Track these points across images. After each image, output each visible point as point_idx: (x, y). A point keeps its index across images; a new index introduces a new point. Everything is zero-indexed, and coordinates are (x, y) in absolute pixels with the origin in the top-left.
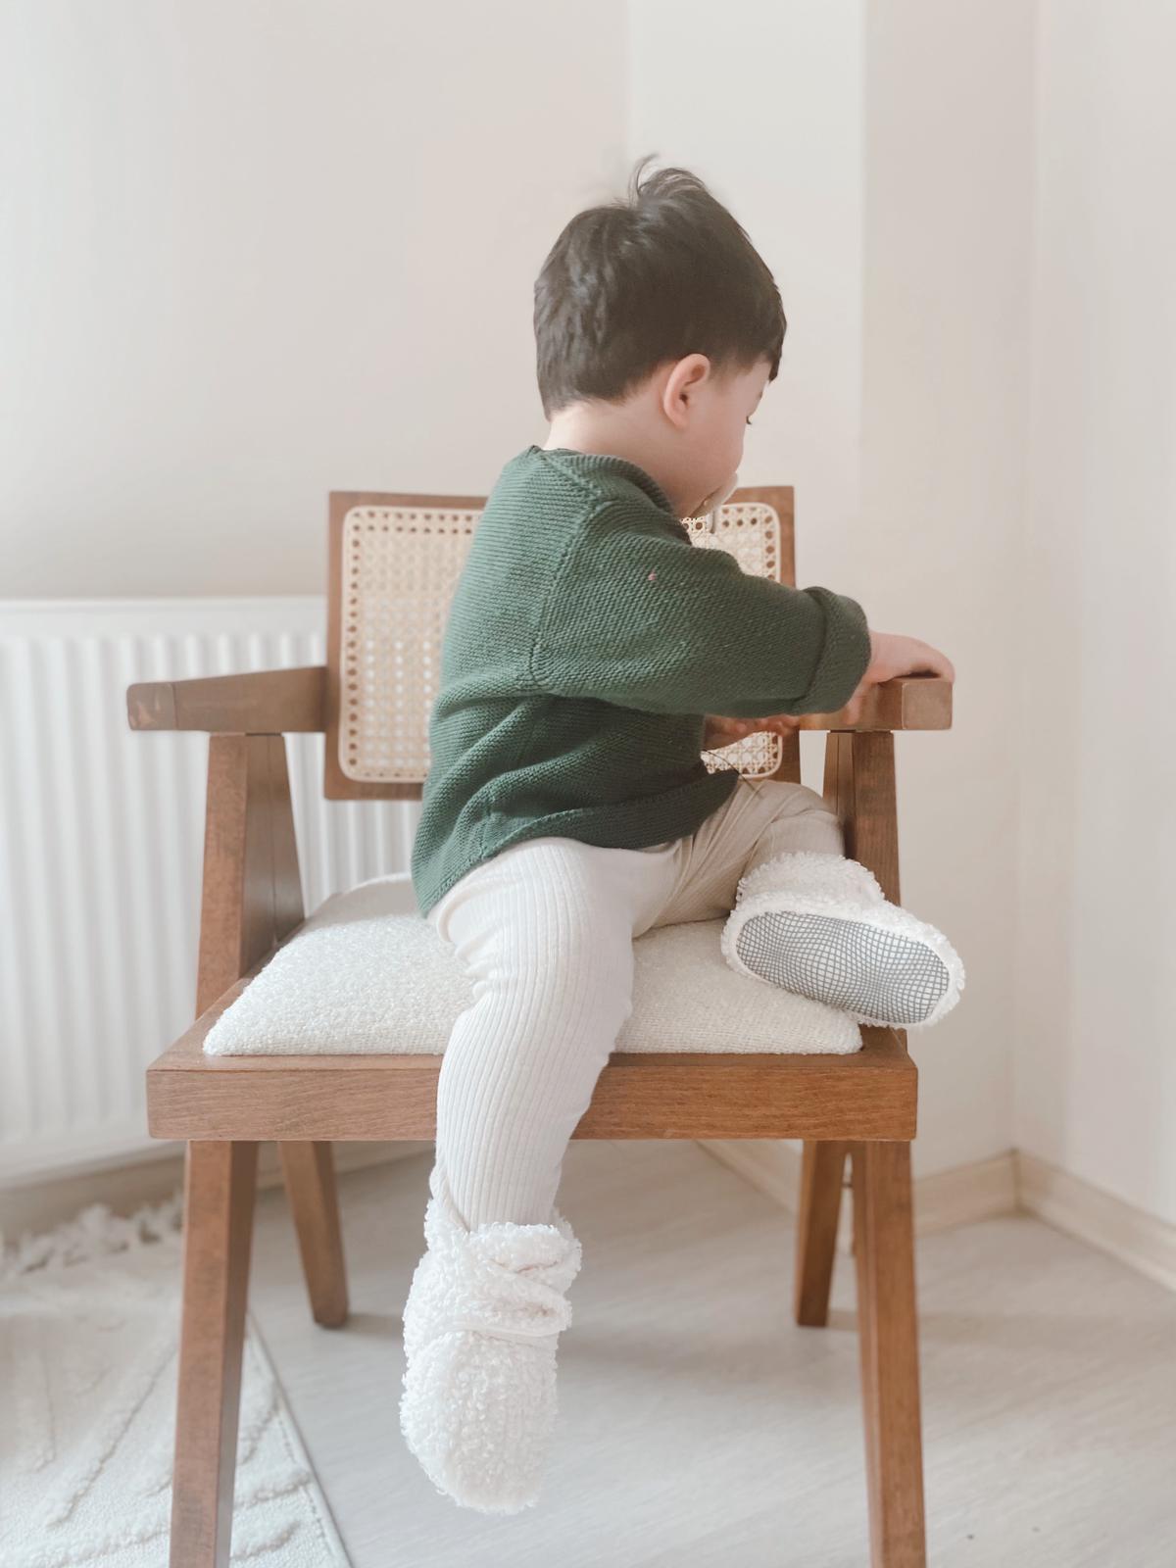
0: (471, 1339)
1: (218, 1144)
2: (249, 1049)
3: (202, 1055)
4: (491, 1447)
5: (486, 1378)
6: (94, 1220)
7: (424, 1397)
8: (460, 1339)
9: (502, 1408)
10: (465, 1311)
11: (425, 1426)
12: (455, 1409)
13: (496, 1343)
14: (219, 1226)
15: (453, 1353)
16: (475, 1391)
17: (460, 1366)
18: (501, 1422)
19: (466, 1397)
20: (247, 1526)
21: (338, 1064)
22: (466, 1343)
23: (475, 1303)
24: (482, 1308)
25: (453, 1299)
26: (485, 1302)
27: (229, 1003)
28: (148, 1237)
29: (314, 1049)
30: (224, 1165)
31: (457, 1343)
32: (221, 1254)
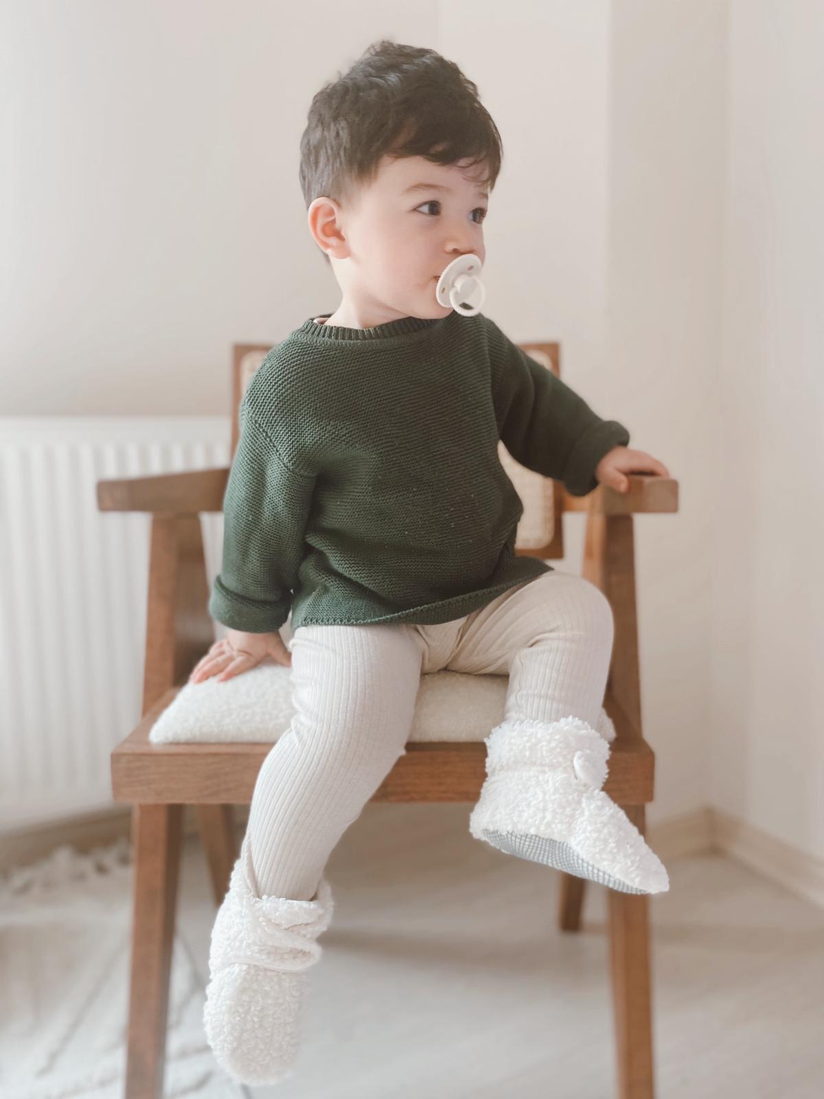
0: (252, 972)
1: (157, 806)
2: (183, 738)
3: (148, 743)
4: (262, 1046)
5: (260, 999)
6: (63, 859)
7: (218, 1010)
8: (245, 971)
9: (271, 1020)
10: (249, 953)
11: (218, 1030)
12: (239, 1021)
13: (269, 974)
14: (158, 863)
15: (240, 981)
16: (253, 1009)
17: (243, 990)
18: (269, 1030)
19: (247, 1012)
20: (177, 1074)
21: (246, 750)
22: (248, 973)
23: (256, 948)
24: (260, 951)
25: (241, 942)
26: (262, 948)
27: (166, 706)
28: (101, 869)
29: (229, 739)
30: (161, 820)
31: (243, 974)
32: (158, 882)
